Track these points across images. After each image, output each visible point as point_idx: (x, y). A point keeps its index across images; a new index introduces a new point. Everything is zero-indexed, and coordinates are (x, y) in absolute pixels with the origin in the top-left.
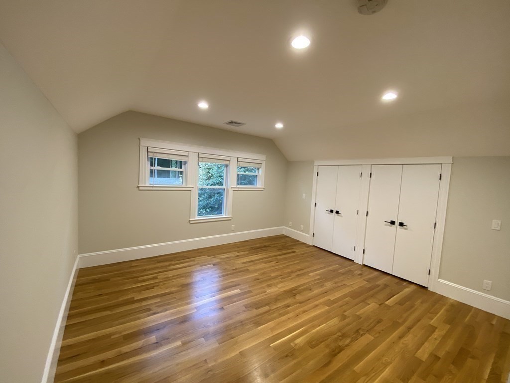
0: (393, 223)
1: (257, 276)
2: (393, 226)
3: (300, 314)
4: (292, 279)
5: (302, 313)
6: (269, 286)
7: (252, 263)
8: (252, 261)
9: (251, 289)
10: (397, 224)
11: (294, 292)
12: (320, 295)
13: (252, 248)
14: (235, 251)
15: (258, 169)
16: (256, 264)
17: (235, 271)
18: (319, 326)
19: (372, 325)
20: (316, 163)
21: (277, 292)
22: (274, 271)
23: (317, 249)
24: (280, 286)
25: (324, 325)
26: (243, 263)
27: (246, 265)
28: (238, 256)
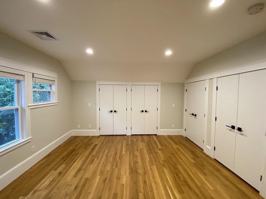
0: (143, 111)
1: (100, 178)
2: (143, 112)
3: (155, 180)
4: (121, 163)
5: (155, 179)
6: (118, 178)
7: (82, 172)
8: (80, 170)
9: (113, 192)
10: (144, 111)
11: (134, 170)
12: (143, 161)
13: (63, 158)
14: (50, 171)
15: (51, 86)
16: (85, 169)
17: (79, 190)
18: (167, 178)
19: (172, 161)
20: (98, 83)
21: (128, 178)
22: (105, 166)
23: (105, 136)
24: (122, 172)
25: (167, 176)
26: (75, 176)
27: (79, 177)
28: (60, 173)
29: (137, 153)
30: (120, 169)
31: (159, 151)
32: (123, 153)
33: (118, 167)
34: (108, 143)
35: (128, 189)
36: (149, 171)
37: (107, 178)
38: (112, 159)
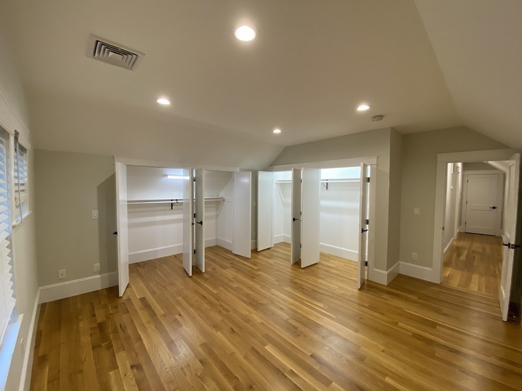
29: (235, 285)
30: (236, 311)
31: (259, 273)
32: (215, 292)
33: (230, 309)
34: (165, 288)
35: (272, 323)
36: (272, 296)
37: (232, 328)
38: (206, 306)
